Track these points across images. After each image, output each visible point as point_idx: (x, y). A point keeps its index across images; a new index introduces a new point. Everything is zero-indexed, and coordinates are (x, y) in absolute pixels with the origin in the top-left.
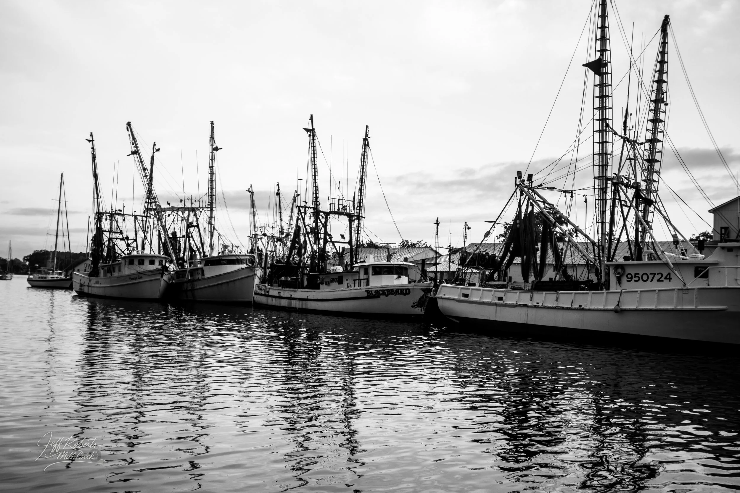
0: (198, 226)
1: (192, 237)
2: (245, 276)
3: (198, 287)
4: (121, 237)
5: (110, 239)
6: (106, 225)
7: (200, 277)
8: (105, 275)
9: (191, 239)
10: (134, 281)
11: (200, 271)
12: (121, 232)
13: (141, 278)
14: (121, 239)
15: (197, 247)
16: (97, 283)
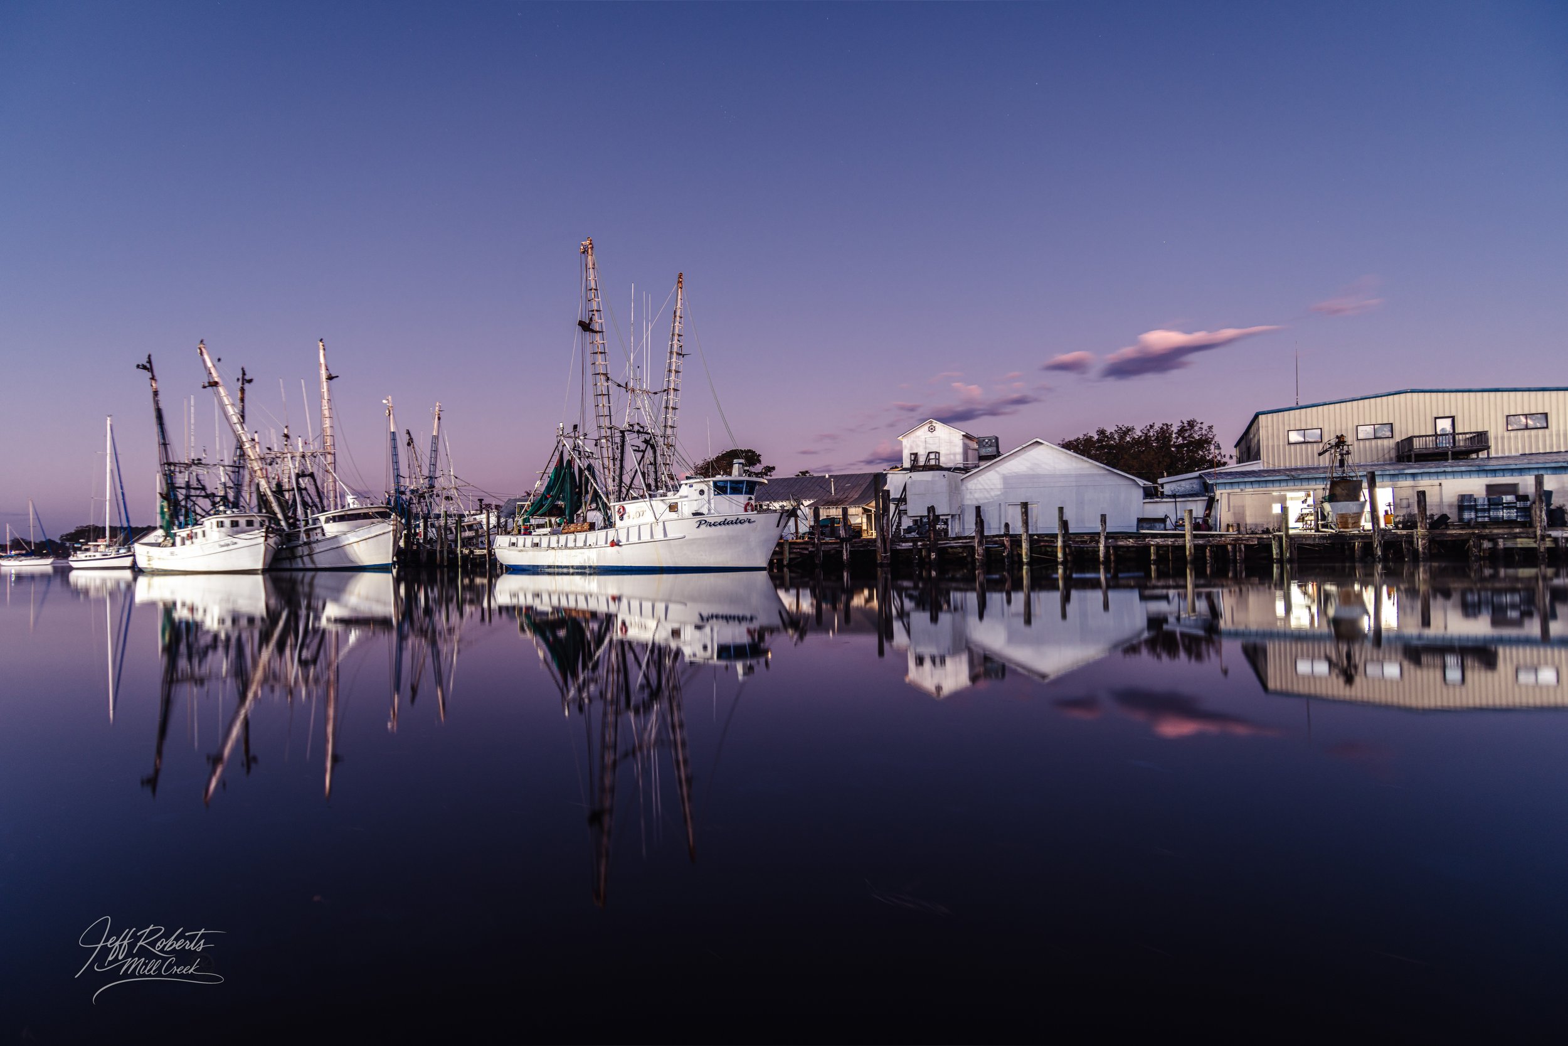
0: (312, 475)
1: (305, 489)
2: (381, 532)
3: (318, 551)
4: (203, 493)
5: (187, 497)
6: (181, 480)
7: (320, 537)
8: (183, 544)
9: (304, 492)
10: (225, 548)
11: (319, 531)
12: (204, 488)
13: (236, 543)
14: (204, 497)
15: (313, 502)
16: (172, 554)
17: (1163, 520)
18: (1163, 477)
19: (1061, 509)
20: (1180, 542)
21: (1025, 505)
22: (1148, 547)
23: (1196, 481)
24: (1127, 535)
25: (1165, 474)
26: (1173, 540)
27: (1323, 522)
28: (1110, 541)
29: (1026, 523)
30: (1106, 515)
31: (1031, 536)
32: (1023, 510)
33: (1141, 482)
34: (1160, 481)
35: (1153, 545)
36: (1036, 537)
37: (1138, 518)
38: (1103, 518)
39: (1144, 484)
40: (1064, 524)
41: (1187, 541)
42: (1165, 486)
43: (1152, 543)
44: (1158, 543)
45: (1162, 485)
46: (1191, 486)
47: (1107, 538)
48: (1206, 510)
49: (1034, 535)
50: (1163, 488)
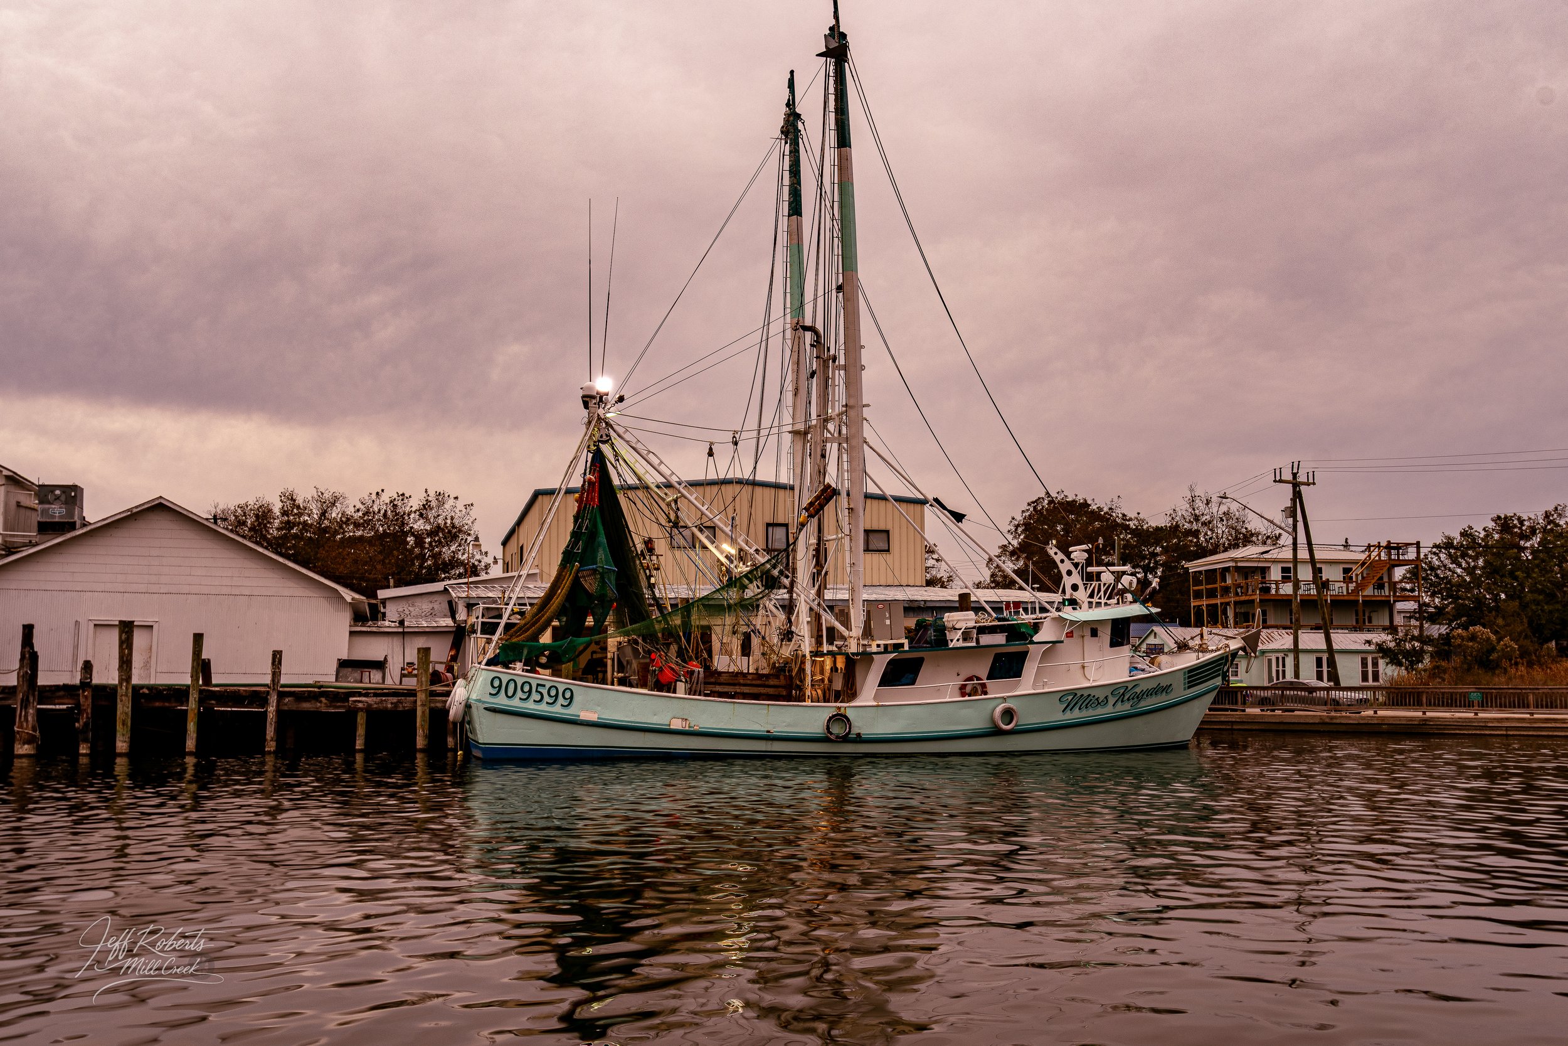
17: (380, 665)
18: (388, 587)
19: (198, 638)
20: (407, 703)
21: (127, 629)
22: (353, 712)
23: (439, 598)
24: (317, 692)
25: (392, 582)
26: (395, 700)
27: (620, 675)
28: (287, 700)
29: (125, 663)
30: (282, 651)
31: (136, 689)
32: (124, 636)
33: (348, 595)
34: (382, 594)
35: (361, 709)
36: (146, 691)
37: (339, 660)
38: (277, 658)
39: (353, 599)
40: (202, 667)
41: (419, 703)
42: (388, 604)
43: (360, 705)
44: (370, 705)
45: (384, 602)
46: (431, 606)
47: (281, 695)
48: (451, 650)
49: (142, 687)
50: (384, 607)
